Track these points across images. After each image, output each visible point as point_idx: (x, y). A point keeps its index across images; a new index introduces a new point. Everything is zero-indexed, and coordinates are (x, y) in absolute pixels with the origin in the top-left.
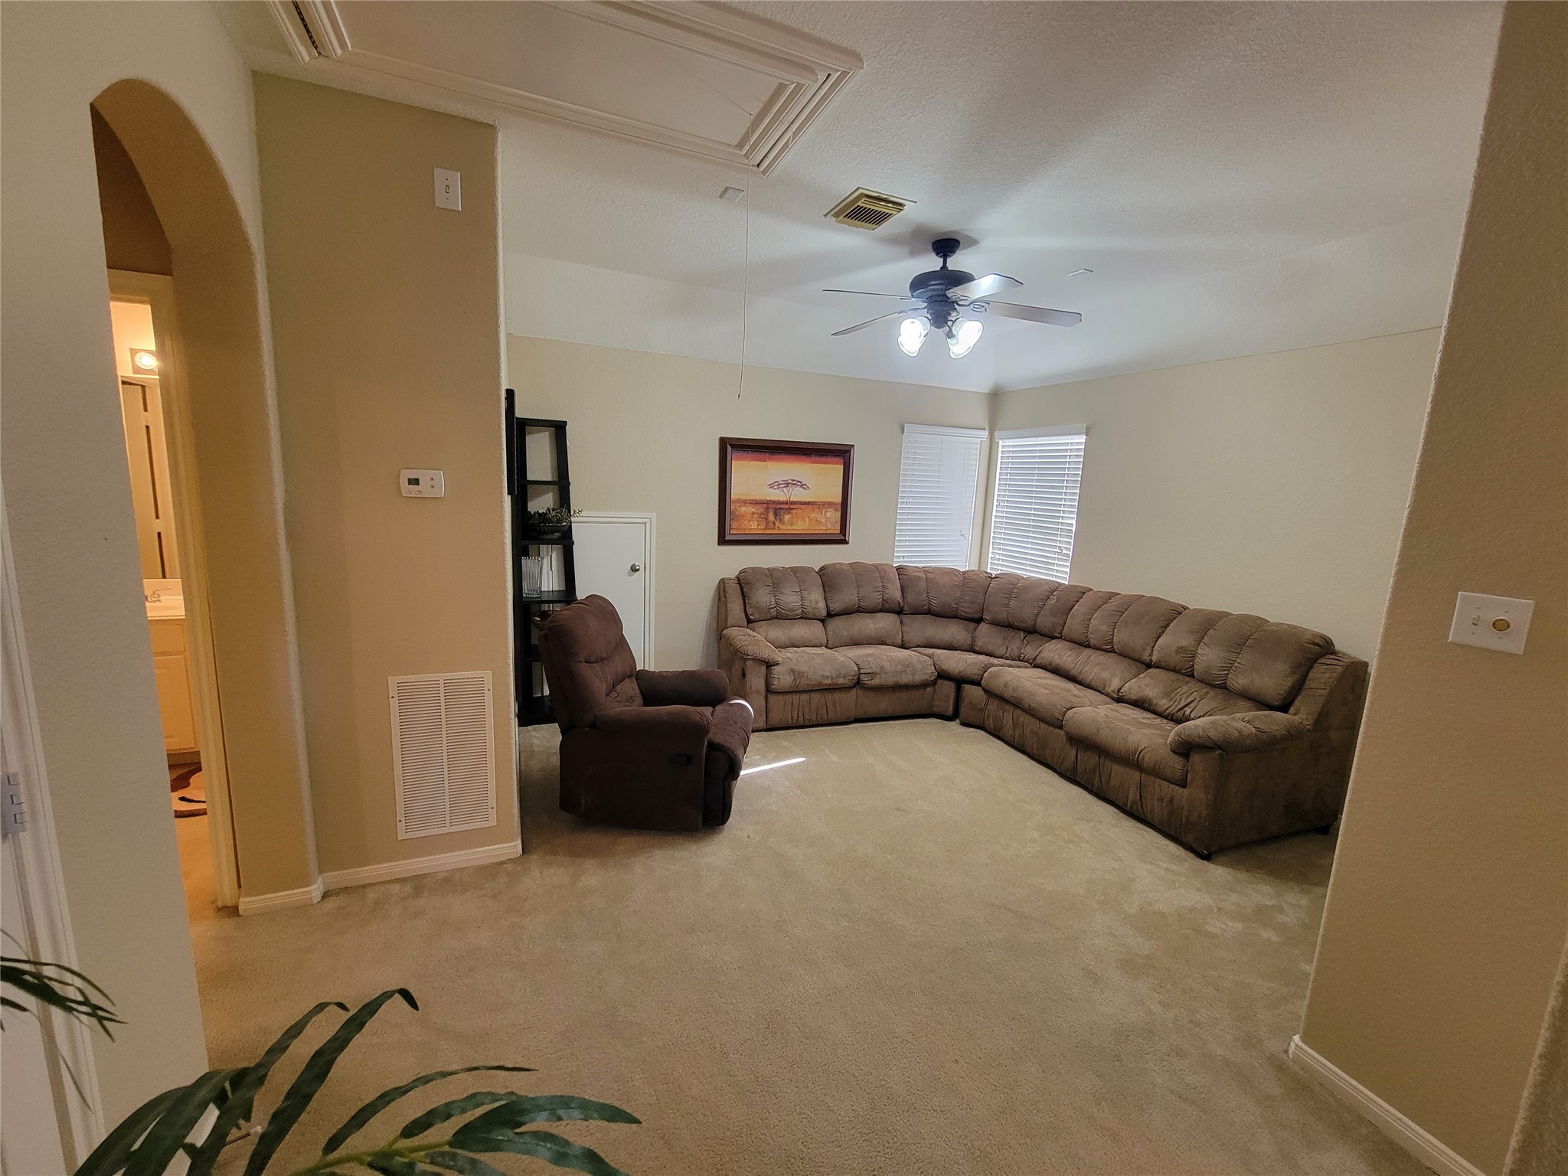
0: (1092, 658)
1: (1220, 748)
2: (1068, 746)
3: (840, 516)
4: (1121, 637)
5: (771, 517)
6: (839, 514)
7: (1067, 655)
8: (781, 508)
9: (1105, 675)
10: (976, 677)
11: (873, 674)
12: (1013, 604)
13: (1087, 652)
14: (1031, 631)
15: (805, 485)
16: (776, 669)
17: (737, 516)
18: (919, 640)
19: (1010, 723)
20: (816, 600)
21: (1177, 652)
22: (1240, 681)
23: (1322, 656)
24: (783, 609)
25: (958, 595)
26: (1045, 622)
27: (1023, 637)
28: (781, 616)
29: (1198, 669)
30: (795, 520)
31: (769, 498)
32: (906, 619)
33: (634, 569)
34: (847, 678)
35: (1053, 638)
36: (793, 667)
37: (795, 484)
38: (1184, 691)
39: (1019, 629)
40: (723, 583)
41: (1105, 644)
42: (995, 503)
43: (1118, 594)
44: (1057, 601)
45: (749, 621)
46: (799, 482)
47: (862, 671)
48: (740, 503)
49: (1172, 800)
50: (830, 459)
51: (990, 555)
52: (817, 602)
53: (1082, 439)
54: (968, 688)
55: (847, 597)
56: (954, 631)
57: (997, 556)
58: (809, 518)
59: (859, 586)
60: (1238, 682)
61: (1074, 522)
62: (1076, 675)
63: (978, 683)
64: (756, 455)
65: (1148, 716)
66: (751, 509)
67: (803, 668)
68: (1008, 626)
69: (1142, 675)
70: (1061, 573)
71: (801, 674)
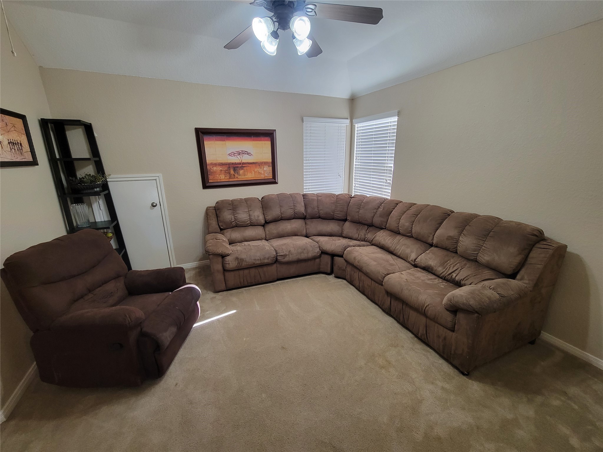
0: (401, 241)
1: (477, 312)
2: (386, 296)
3: (271, 169)
4: (417, 229)
5: (232, 172)
6: (271, 168)
7: (388, 239)
8: (237, 167)
9: (408, 251)
10: (340, 253)
11: (285, 256)
12: (361, 211)
13: (398, 237)
14: (371, 225)
15: (250, 153)
16: (228, 259)
17: (212, 172)
18: (315, 232)
19: (357, 279)
20: (258, 215)
21: (447, 239)
22: (485, 258)
23: (538, 242)
24: (239, 222)
25: (333, 208)
26: (377, 220)
27: (366, 229)
28: (238, 225)
29: (460, 249)
30: (246, 173)
31: (229, 161)
32: (308, 222)
33: (153, 206)
34: (270, 259)
35: (382, 229)
36: (237, 256)
37: (244, 153)
38: (451, 263)
39: (364, 224)
40: (208, 209)
41: (408, 233)
42: (355, 158)
43: (415, 204)
44: (383, 210)
45: (221, 230)
46: (246, 152)
47: (278, 254)
48: (213, 165)
49: (445, 339)
50: (262, 138)
51: (354, 185)
52: (258, 216)
53: (396, 119)
54: (336, 259)
55: (275, 212)
56: (332, 227)
57: (356, 185)
58: (254, 171)
59: (281, 206)
60: (484, 258)
61: (393, 166)
62: (392, 250)
63: (342, 256)
64: (219, 137)
65: (431, 277)
66: (219, 168)
67: (243, 256)
68: (359, 223)
69: (428, 252)
70: (386, 194)
71: (242, 260)
